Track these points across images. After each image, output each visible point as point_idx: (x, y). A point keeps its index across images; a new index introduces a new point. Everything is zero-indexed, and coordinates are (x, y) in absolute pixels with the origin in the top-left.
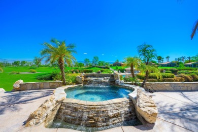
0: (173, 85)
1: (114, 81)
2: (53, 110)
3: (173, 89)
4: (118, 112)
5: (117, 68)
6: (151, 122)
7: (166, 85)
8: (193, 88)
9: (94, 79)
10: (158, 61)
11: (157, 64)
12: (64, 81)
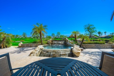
0: (97, 46)
1: (66, 43)
2: (39, 52)
3: (96, 48)
4: (65, 53)
5: (72, 39)
6: (78, 56)
7: (93, 45)
8: (107, 47)
9: (56, 42)
10: (99, 35)
11: (98, 37)
12: (42, 43)
